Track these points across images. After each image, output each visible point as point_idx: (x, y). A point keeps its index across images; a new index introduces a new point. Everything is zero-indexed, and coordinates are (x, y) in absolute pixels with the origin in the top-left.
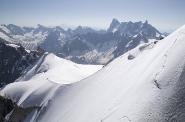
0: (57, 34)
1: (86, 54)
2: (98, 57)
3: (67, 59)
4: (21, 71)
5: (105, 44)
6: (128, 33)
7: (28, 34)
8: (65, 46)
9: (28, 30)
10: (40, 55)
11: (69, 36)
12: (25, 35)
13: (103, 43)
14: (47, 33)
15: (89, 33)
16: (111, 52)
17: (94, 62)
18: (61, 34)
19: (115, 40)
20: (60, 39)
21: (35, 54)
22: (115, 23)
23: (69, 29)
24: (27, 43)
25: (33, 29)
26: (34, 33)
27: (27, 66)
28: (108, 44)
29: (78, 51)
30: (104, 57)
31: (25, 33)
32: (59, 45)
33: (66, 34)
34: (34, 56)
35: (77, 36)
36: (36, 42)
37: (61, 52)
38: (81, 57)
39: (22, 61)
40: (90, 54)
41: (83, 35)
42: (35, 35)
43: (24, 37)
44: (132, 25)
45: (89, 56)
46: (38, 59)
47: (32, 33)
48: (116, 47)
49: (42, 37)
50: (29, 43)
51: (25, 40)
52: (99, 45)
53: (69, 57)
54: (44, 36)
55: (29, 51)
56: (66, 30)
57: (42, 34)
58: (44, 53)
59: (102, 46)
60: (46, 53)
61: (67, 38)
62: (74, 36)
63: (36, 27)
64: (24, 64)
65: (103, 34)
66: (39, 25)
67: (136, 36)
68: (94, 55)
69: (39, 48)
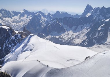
0: (39, 18)
1: (62, 35)
2: (73, 38)
3: (47, 39)
4: (11, 48)
5: (79, 27)
6: (101, 17)
7: (15, 17)
8: (45, 28)
9: (16, 14)
10: (27, 36)
11: (49, 20)
12: (13, 18)
13: (77, 26)
14: (31, 17)
15: (66, 17)
16: (84, 34)
18: (42, 18)
19: (88, 24)
20: (41, 22)
21: (22, 34)
22: (89, 8)
23: (49, 14)
24: (15, 25)
25: (20, 13)
27: (16, 44)
28: (82, 27)
29: (56, 32)
30: (78, 38)
31: (13, 16)
32: (40, 27)
33: (46, 18)
34: (21, 36)
35: (56, 20)
36: (22, 24)
37: (42, 33)
38: (58, 37)
39: (12, 40)
40: (66, 35)
41: (61, 19)
42: (22, 18)
43: (12, 20)
44: (105, 10)
45: (65, 37)
46: (24, 39)
47: (19, 16)
48: (89, 30)
50: (16, 24)
51: (13, 22)
52: (73, 28)
53: (48, 37)
54: (28, 19)
55: (17, 32)
56: (47, 14)
57: (27, 18)
58: (30, 34)
59: (76, 28)
61: (47, 21)
62: (53, 20)
63: (22, 11)
64: (13, 42)
65: (78, 18)
66: (24, 10)
67: (108, 20)
68: (69, 36)
69: (24, 29)
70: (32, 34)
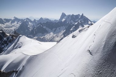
0: (27, 23)
1: (46, 35)
2: (54, 37)
3: (34, 39)
4: (4, 48)
6: (72, 21)
7: (7, 24)
8: (32, 31)
9: (8, 21)
10: (16, 37)
11: (35, 24)
12: (5, 24)
13: (56, 28)
14: (20, 23)
15: (48, 22)
16: (62, 33)
17: (51, 40)
18: (30, 23)
19: (64, 26)
20: (29, 26)
21: (12, 36)
22: (63, 15)
23: (35, 20)
24: (7, 30)
25: (11, 20)
26: (12, 23)
27: (8, 44)
28: (59, 29)
29: (41, 34)
30: (57, 37)
31: (5, 23)
32: (29, 30)
33: (33, 23)
34: (12, 37)
35: (40, 24)
36: (13, 28)
37: (30, 35)
38: (43, 37)
39: (4, 41)
40: (48, 35)
41: (44, 23)
42: (12, 24)
43: (5, 26)
44: (74, 17)
45: (48, 36)
46: (15, 40)
47: (10, 22)
48: (65, 31)
49: (17, 25)
50: (8, 29)
51: (6, 28)
52: (54, 29)
53: (35, 38)
54: (18, 25)
55: (8, 35)
56: (33, 20)
57: (17, 23)
58: (18, 36)
59: (56, 30)
60: (20, 36)
61: (33, 26)
62: (38, 24)
63: (13, 19)
64: (5, 43)
65: (56, 22)
66: (15, 17)
67: (76, 23)
68: (51, 36)
69: (15, 32)
70: (21, 35)
